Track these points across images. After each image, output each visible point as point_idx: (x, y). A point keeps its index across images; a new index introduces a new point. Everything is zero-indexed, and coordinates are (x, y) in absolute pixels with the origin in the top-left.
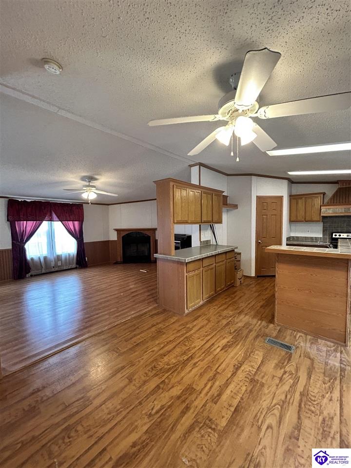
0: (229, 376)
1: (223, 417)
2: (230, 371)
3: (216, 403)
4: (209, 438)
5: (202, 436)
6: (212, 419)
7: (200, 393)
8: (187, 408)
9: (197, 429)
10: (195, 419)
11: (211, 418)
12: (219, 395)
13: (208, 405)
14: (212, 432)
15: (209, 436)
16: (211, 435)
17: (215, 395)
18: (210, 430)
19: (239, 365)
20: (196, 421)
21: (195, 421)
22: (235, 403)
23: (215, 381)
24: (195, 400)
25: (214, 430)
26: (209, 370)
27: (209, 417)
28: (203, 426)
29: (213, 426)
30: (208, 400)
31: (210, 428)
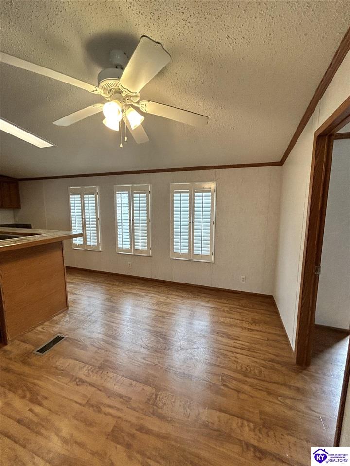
0: (94, 389)
1: (143, 389)
2: (87, 389)
3: (130, 399)
4: (164, 398)
5: (165, 404)
6: (148, 399)
7: (119, 418)
8: (141, 429)
9: (160, 410)
10: (152, 416)
11: (146, 400)
12: (121, 396)
13: (134, 406)
14: (159, 396)
15: (162, 399)
16: (162, 397)
17: (121, 400)
18: (158, 399)
19: (77, 380)
20: (153, 413)
21: (153, 415)
22: (128, 381)
23: (102, 404)
24: (130, 422)
25: (156, 396)
26: (82, 414)
27: (146, 402)
28: (156, 406)
29: (154, 396)
30: (127, 407)
31: (156, 398)
